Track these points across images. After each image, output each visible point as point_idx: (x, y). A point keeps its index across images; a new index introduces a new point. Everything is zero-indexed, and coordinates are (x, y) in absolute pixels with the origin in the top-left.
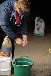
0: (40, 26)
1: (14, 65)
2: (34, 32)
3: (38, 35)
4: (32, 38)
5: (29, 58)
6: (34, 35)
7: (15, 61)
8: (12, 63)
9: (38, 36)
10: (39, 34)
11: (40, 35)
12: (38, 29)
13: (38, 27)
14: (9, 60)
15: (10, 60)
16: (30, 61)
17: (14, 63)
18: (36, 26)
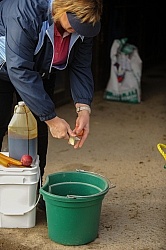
0: (127, 70)
1: (47, 196)
2: (109, 89)
3: (120, 97)
4: (102, 108)
5: (92, 173)
6: (108, 97)
7: (50, 183)
8: (39, 188)
9: (121, 101)
10: (124, 95)
11: (128, 98)
12: (121, 79)
13: (121, 73)
15: (32, 180)
16: (98, 182)
17: (46, 189)
18: (113, 69)
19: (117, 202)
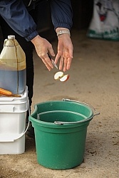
0: (109, 9)
1: (36, 123)
2: (92, 27)
3: (102, 34)
4: (85, 46)
6: (91, 35)
8: (28, 115)
9: (103, 39)
10: (106, 33)
11: (110, 36)
12: (103, 18)
13: (103, 12)
14: (18, 107)
15: (21, 109)
16: (83, 110)
17: (35, 116)
18: (96, 9)
19: (101, 130)
